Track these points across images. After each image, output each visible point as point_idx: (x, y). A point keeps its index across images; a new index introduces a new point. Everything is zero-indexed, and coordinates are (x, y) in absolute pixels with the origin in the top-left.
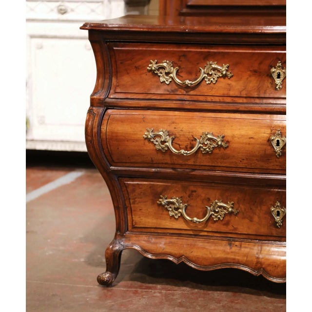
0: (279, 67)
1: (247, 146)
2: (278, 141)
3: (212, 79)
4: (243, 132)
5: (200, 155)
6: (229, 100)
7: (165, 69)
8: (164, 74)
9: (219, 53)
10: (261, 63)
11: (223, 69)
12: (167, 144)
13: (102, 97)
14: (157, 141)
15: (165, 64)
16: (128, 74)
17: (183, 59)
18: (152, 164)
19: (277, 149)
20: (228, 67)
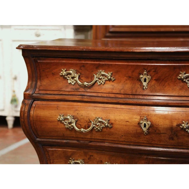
0: (145, 74)
1: (125, 127)
2: (145, 124)
3: (102, 82)
4: (122, 118)
5: (94, 132)
6: (113, 95)
7: (71, 75)
8: (71, 78)
9: (106, 65)
10: (133, 72)
11: (109, 75)
12: (72, 124)
13: (31, 93)
14: (66, 123)
15: (71, 72)
16: (47, 78)
17: (82, 68)
18: (64, 137)
19: (145, 129)
20: (112, 74)
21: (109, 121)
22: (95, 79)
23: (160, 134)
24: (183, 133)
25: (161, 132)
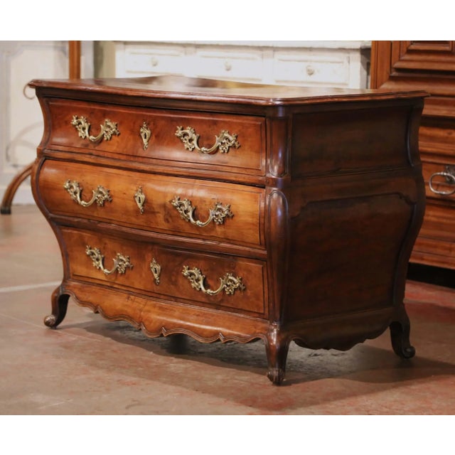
0: (145, 127)
1: (122, 201)
2: (139, 198)
4: (120, 188)
6: (117, 156)
7: (82, 125)
8: (81, 129)
10: (134, 123)
12: (77, 195)
13: (42, 148)
14: (71, 192)
15: (81, 120)
17: (92, 116)
19: (140, 205)
20: (116, 125)
21: (109, 191)
22: (103, 132)
23: (154, 213)
24: (176, 212)
25: (156, 210)
